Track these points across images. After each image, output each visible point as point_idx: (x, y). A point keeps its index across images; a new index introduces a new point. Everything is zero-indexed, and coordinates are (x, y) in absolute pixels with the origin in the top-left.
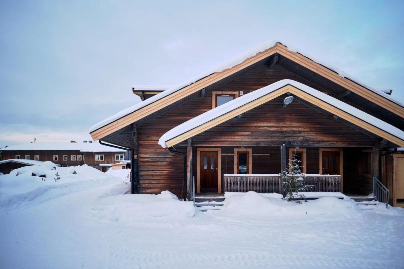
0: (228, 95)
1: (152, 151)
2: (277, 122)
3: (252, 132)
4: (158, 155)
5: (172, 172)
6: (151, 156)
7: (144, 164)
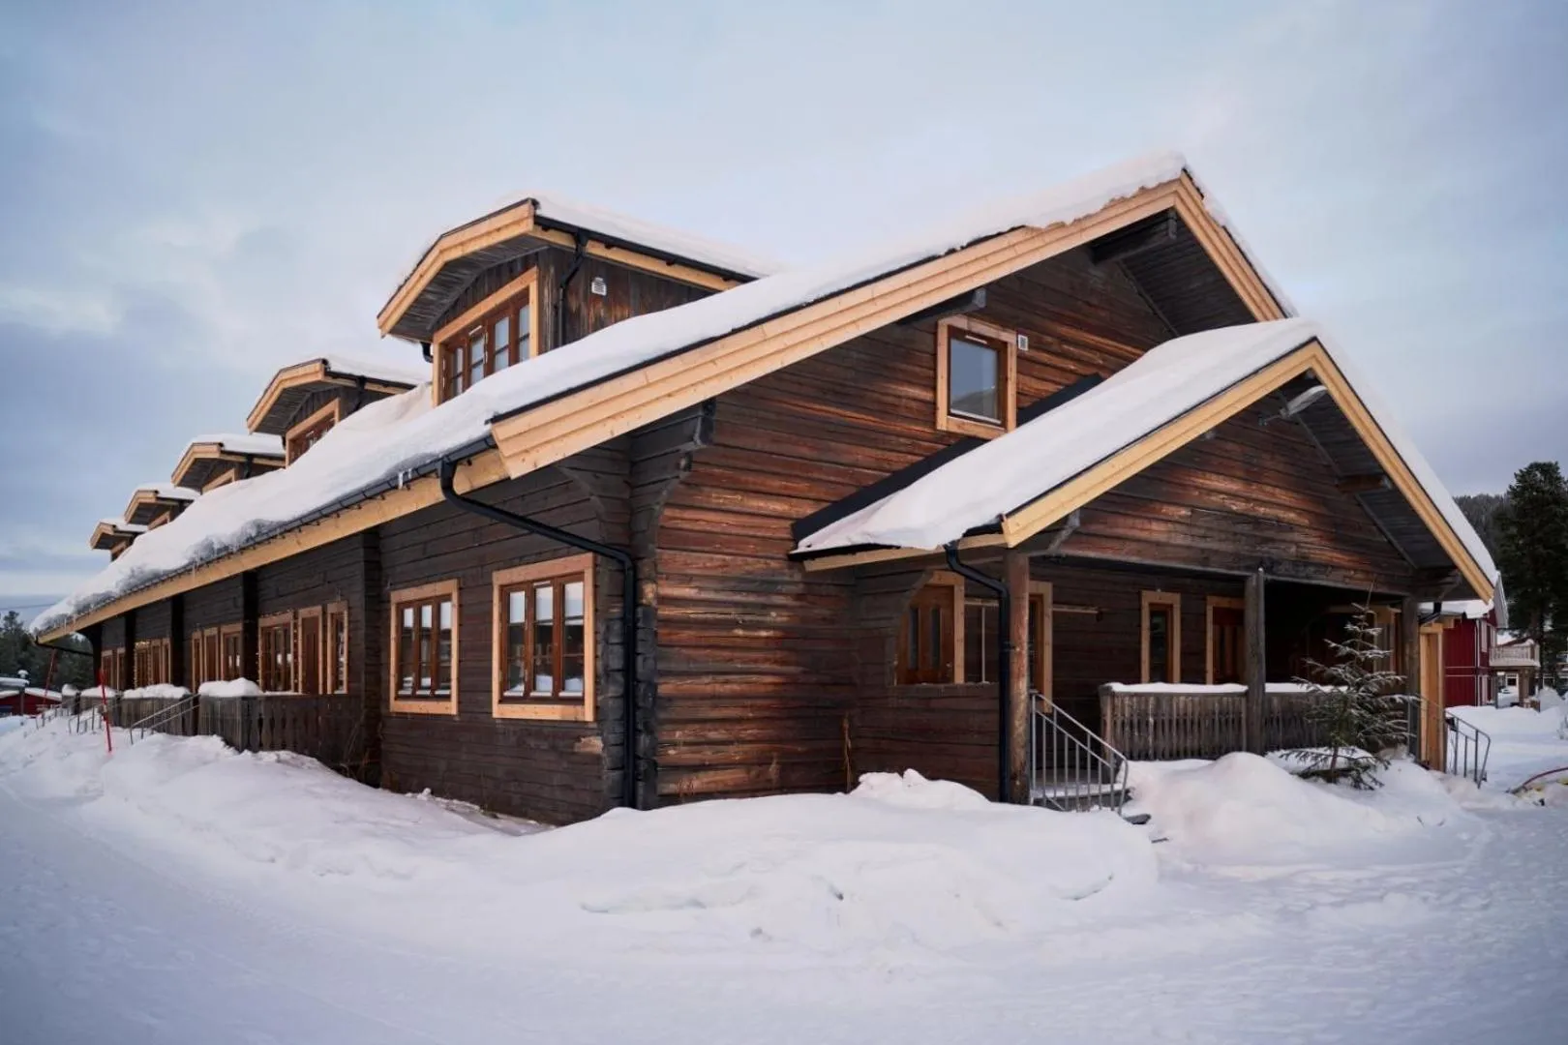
0: (984, 342)
1: (711, 568)
2: (1247, 481)
3: (1193, 508)
4: (734, 591)
5: (792, 681)
6: (704, 595)
7: (674, 637)
